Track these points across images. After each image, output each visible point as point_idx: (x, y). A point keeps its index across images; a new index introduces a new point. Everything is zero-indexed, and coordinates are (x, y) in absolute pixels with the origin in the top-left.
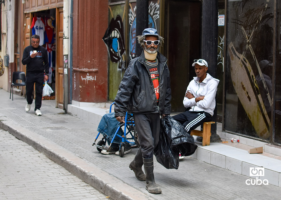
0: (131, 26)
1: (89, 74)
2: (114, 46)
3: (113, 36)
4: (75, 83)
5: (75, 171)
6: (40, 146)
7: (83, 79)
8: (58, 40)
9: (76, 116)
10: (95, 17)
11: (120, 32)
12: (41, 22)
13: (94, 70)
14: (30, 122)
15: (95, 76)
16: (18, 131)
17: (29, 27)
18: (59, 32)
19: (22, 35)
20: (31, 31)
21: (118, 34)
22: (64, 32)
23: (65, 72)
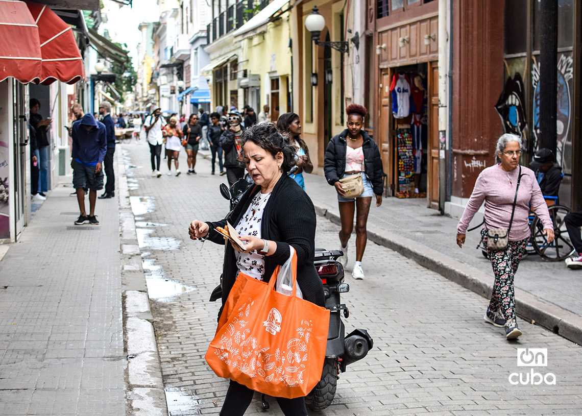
0: (534, 88)
1: (476, 157)
2: (511, 118)
3: (510, 103)
4: (455, 171)
5: (453, 276)
6: (409, 250)
7: (467, 165)
8: (430, 109)
9: (456, 219)
10: (484, 76)
11: (520, 98)
12: (405, 81)
13: (482, 152)
14: (393, 225)
15: (485, 162)
16: (378, 234)
17: (387, 89)
18: (433, 96)
19: (377, 101)
20: (390, 95)
21: (517, 100)
22: (439, 98)
23: (441, 155)
